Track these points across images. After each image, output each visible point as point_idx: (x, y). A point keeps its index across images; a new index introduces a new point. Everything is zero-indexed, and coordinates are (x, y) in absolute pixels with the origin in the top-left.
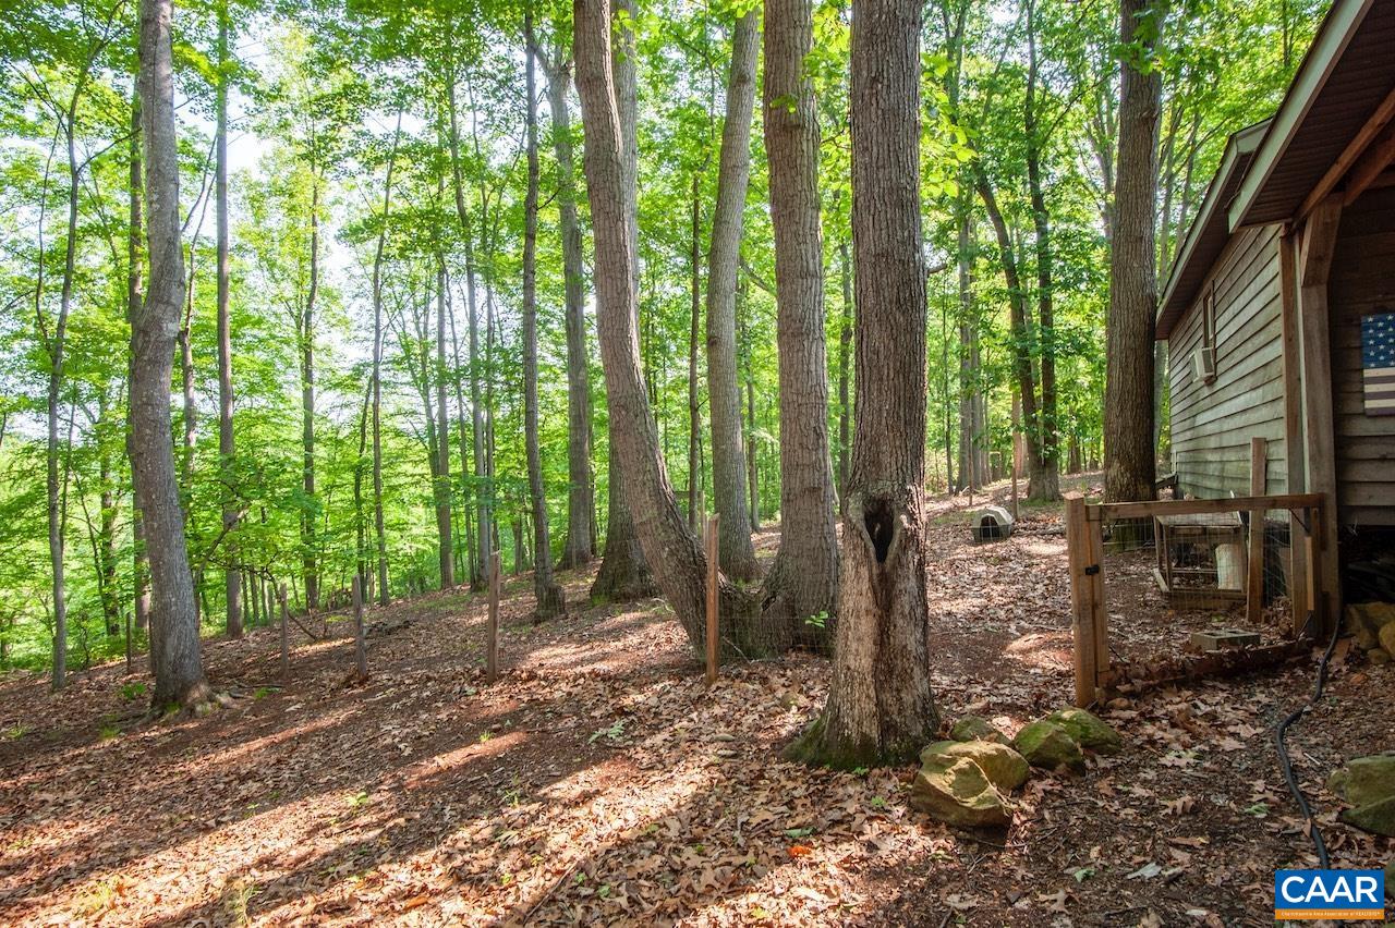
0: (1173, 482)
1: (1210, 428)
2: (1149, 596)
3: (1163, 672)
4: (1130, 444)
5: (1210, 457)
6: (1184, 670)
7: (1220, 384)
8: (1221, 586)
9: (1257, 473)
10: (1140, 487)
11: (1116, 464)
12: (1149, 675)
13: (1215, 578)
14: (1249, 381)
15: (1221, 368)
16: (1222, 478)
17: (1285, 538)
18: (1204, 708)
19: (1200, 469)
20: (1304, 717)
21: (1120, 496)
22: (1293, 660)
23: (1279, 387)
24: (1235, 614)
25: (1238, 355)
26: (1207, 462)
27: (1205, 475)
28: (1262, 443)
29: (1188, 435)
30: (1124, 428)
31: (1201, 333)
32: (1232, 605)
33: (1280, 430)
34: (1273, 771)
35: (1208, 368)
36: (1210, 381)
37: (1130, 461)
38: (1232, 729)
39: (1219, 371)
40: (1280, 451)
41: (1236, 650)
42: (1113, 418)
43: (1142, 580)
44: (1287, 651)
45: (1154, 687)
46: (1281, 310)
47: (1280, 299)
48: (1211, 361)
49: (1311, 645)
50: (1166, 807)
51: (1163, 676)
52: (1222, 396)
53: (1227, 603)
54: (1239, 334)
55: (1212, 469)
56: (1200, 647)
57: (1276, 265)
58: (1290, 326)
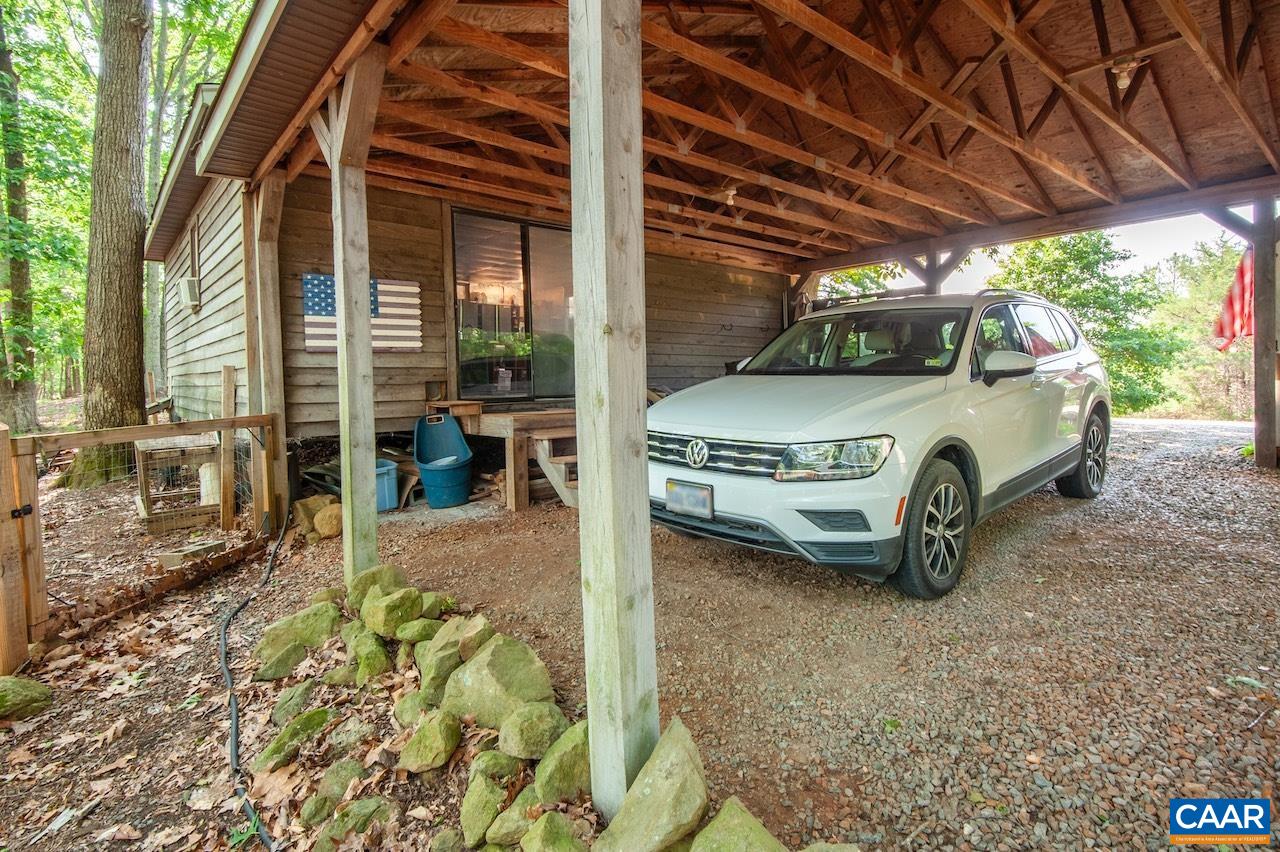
0: (169, 406)
1: (197, 355)
2: (127, 526)
3: (118, 603)
4: (114, 368)
5: (199, 381)
6: (142, 594)
7: (204, 313)
8: (204, 502)
9: (227, 397)
10: (127, 413)
11: (98, 388)
12: (101, 610)
13: (198, 497)
14: (222, 316)
15: (205, 298)
16: (206, 402)
17: (248, 454)
18: (159, 625)
19: (190, 393)
20: (250, 603)
21: (103, 422)
22: (253, 556)
23: (241, 324)
24: (212, 527)
25: (216, 289)
26: (195, 386)
27: (194, 399)
28: (231, 371)
29: (181, 360)
30: (108, 350)
31: (189, 262)
32: (212, 518)
33: (241, 360)
34: (212, 661)
35: (193, 297)
36: (197, 309)
37: (115, 385)
38: (183, 636)
39: (204, 301)
40: (243, 378)
41: (198, 561)
42: (93, 338)
43: (123, 510)
44: (246, 551)
45: (108, 622)
46: (243, 257)
47: (242, 247)
48: (196, 290)
49: (266, 541)
50: (96, 741)
51: (119, 606)
52: (206, 325)
53: (205, 518)
54: (215, 271)
55: (199, 393)
56: (161, 567)
57: (239, 218)
58: (249, 271)
